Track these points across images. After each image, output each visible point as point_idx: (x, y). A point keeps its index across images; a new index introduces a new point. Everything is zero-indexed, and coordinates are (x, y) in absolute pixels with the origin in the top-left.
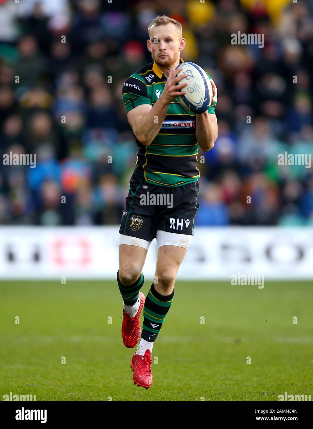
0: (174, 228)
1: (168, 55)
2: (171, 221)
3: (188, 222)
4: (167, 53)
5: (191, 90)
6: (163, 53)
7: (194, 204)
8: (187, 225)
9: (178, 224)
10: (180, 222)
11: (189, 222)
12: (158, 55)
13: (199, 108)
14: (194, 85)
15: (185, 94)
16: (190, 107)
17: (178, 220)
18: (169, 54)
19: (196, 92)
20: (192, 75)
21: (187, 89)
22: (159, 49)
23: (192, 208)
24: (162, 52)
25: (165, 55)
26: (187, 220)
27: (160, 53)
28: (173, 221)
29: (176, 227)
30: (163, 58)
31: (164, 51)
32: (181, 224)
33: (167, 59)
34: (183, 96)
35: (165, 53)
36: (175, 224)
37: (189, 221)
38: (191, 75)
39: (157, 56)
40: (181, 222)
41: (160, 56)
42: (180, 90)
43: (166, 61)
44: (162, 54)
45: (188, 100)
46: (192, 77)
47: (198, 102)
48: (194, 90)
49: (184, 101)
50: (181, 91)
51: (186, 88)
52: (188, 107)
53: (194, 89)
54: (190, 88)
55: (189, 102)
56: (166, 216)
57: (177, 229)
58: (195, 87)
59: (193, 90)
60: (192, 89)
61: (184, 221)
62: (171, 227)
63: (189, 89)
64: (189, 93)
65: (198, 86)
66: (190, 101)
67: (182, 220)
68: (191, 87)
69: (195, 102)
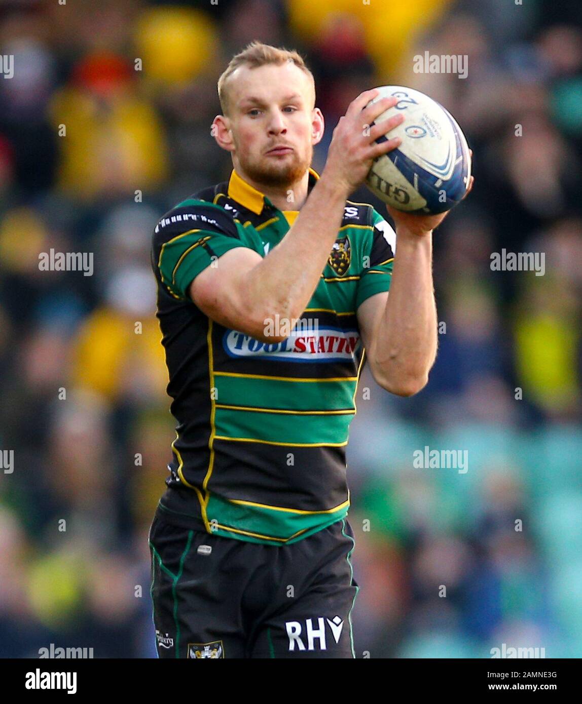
0: (302, 647)
1: (293, 147)
2: (289, 630)
3: (338, 625)
4: (290, 143)
5: (416, 132)
6: (280, 141)
7: (346, 576)
8: (337, 635)
9: (312, 634)
10: (316, 627)
11: (341, 626)
12: (265, 148)
13: (443, 181)
14: (423, 119)
15: (399, 144)
16: (419, 182)
17: (309, 622)
18: (294, 145)
19: (433, 136)
20: (412, 99)
21: (406, 130)
22: (269, 129)
23: (341, 586)
24: (276, 138)
25: (285, 148)
26: (334, 620)
27: (273, 142)
28: (294, 629)
29: (306, 643)
30: (280, 157)
31: (283, 136)
32: (321, 634)
33: (289, 160)
34: (394, 153)
35: (286, 142)
36: (304, 636)
37: (340, 623)
38: (410, 100)
39: (261, 152)
40: (318, 629)
41: (269, 149)
42: (381, 139)
43: (287, 164)
44: (278, 145)
45: (411, 161)
46: (412, 104)
47: (441, 163)
48: (425, 132)
49: (399, 166)
50: (387, 140)
51: (401, 128)
52: (412, 182)
53: (425, 128)
54: (414, 127)
55: (415, 164)
56: (272, 622)
57: (311, 647)
58: (426, 124)
59: (423, 132)
60: (418, 130)
61: (327, 625)
62: (292, 647)
63: (413, 130)
64: (413, 139)
65: (436, 123)
66: (418, 161)
67: (321, 621)
68: (416, 124)
69: (434, 163)
